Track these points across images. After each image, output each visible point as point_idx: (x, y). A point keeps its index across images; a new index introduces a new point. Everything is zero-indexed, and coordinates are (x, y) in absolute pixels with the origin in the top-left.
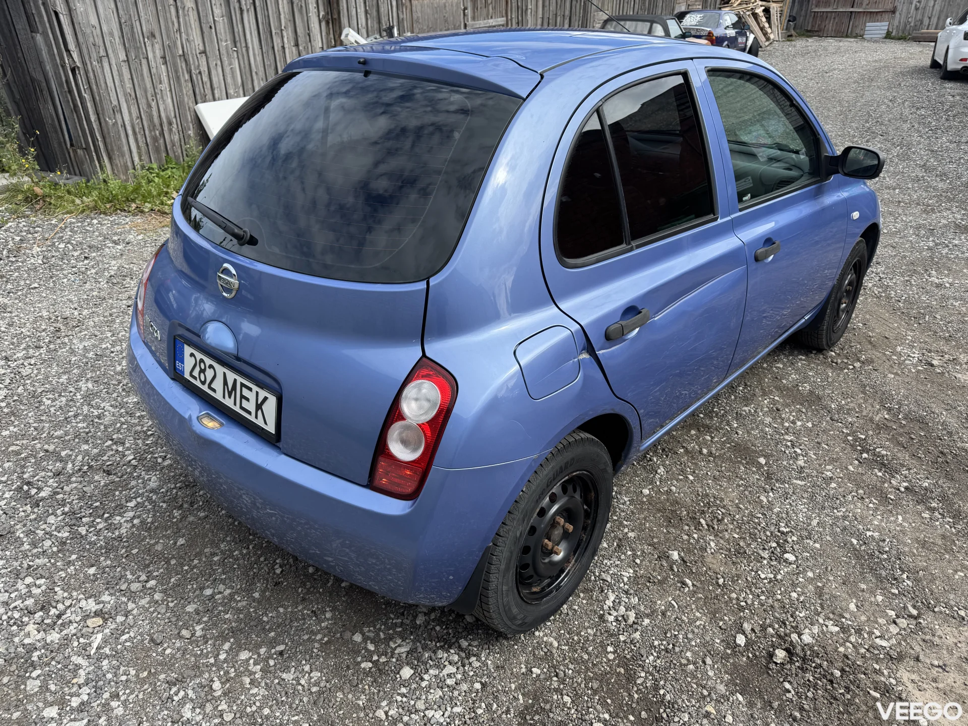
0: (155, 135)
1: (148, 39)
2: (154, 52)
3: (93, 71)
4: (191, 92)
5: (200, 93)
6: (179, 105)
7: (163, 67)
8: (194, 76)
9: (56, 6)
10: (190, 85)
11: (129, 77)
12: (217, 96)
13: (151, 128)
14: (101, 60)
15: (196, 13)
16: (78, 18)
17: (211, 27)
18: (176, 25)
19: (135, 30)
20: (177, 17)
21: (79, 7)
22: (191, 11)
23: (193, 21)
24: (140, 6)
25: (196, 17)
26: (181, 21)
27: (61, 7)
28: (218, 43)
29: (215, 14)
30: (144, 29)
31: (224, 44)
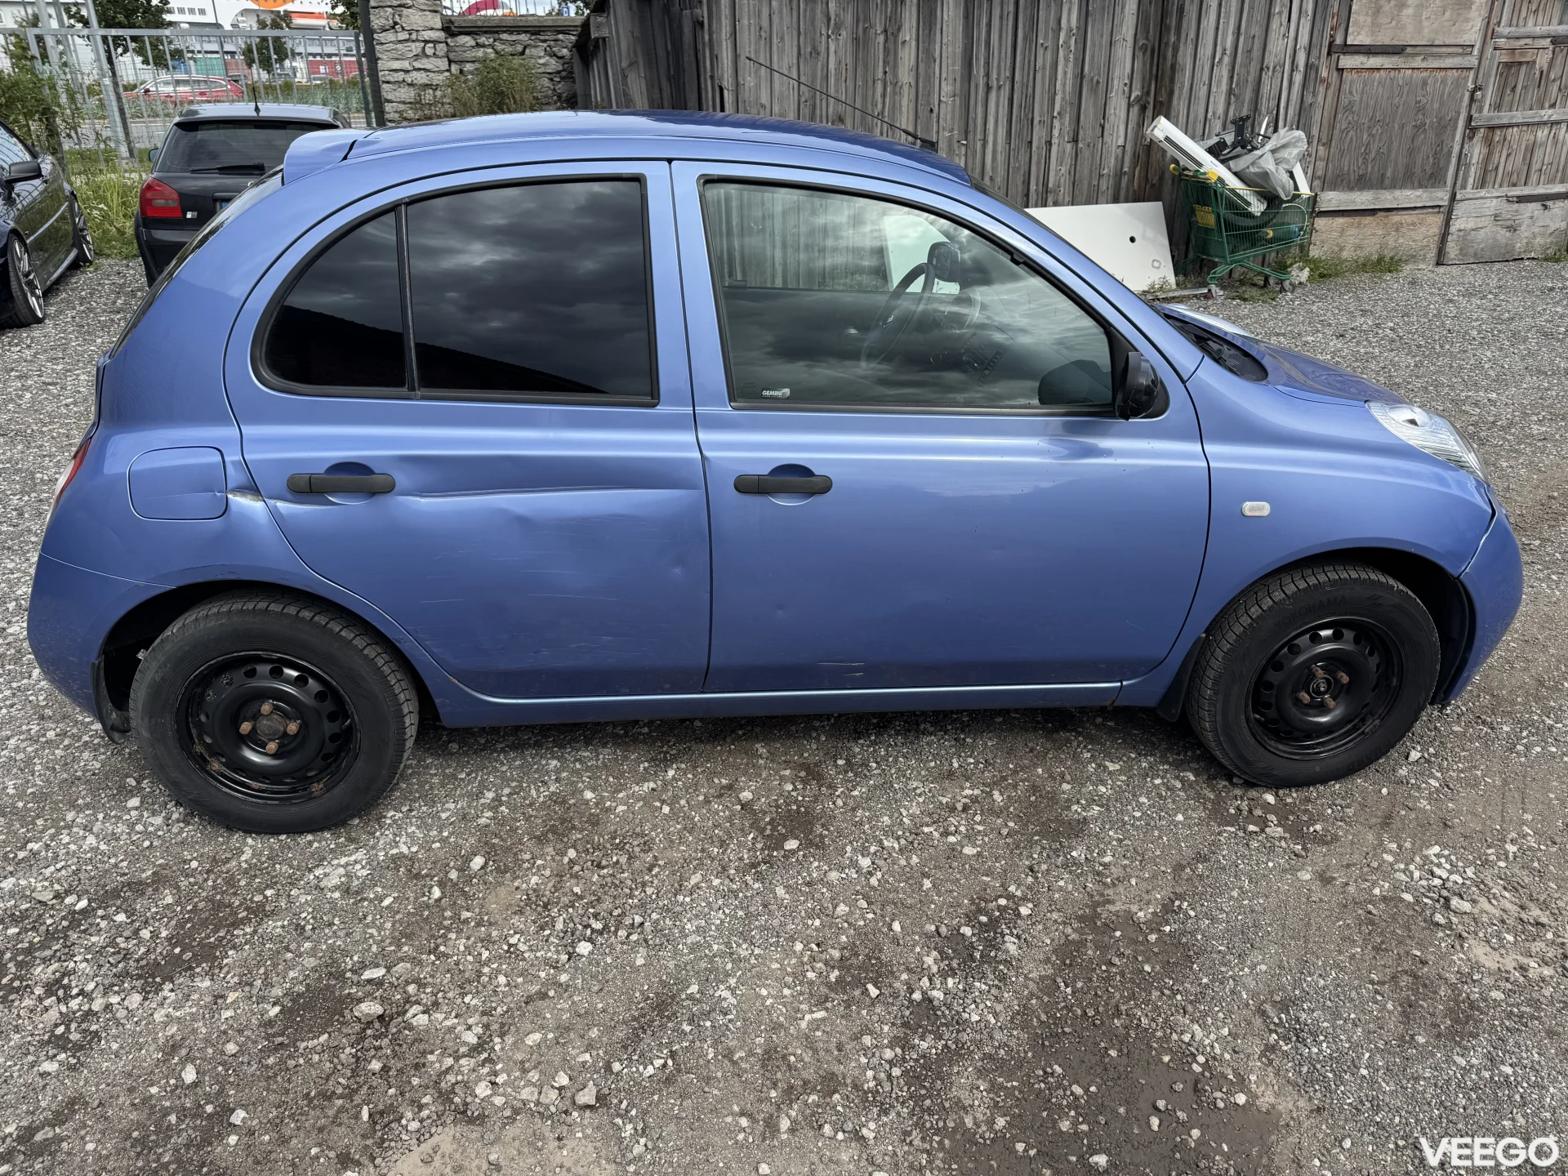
15: (913, 90)
16: (745, 95)
17: (931, 111)
18: (880, 106)
19: (818, 112)
20: (884, 96)
21: (749, 81)
22: (906, 88)
23: (906, 101)
24: (832, 80)
25: (913, 96)
26: (887, 100)
27: (727, 82)
28: (938, 133)
29: (943, 93)
30: (831, 110)
31: (947, 134)
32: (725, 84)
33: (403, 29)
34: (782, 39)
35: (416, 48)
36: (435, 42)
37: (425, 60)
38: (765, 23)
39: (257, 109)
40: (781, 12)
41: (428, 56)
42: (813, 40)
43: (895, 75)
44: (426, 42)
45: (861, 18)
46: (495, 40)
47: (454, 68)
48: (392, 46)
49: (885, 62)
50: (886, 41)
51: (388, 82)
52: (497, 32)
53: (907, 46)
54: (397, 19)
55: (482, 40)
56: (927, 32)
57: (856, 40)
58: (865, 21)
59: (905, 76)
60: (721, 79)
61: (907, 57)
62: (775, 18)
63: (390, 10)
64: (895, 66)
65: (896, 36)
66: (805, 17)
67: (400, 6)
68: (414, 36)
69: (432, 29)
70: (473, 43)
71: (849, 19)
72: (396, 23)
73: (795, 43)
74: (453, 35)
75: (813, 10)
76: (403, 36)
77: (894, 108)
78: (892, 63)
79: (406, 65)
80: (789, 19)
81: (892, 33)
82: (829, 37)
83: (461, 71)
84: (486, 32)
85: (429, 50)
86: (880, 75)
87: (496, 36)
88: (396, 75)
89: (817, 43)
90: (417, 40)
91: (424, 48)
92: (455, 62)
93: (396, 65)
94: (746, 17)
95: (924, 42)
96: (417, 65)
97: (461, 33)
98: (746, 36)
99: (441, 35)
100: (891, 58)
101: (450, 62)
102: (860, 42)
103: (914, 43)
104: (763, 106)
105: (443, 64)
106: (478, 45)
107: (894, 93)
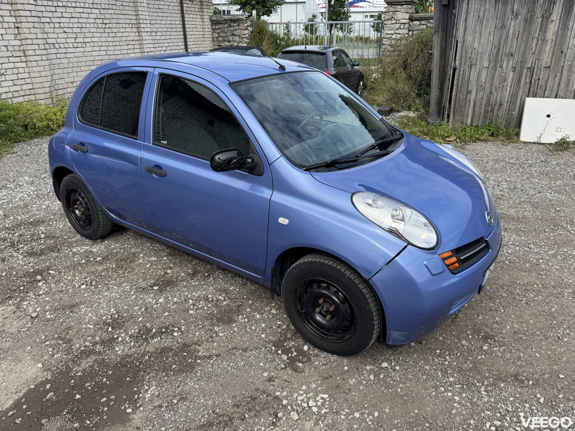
0: (488, 109)
1: (507, 56)
2: (508, 64)
3: (463, 71)
4: (527, 90)
5: (533, 92)
6: (514, 96)
7: (511, 73)
8: (533, 81)
9: (459, 38)
10: (528, 86)
11: (486, 76)
12: (546, 95)
13: (487, 105)
14: (471, 66)
15: (553, 43)
16: (467, 44)
17: (562, 52)
18: (534, 49)
19: (501, 51)
20: (536, 45)
21: (469, 39)
22: (549, 42)
23: (548, 48)
24: (510, 38)
25: (553, 45)
26: (538, 47)
27: (460, 39)
28: (564, 62)
29: (570, 44)
30: (507, 51)
31: (569, 63)
32: (459, 40)
33: (395, 19)
34: (488, 21)
35: (397, 26)
36: (404, 24)
37: (400, 30)
38: (481, 15)
39: (306, 48)
40: (489, 9)
41: (401, 29)
42: (503, 21)
43: (545, 36)
44: (402, 24)
45: (530, 11)
46: (427, 22)
47: (410, 33)
48: (389, 25)
49: (540, 30)
50: (542, 21)
51: (385, 38)
52: (429, 19)
53: (554, 22)
54: (393, 16)
55: (423, 22)
56: (566, 16)
57: (526, 20)
58: (532, 12)
59: (550, 35)
60: (458, 37)
61: (553, 28)
62: (486, 13)
63: (391, 13)
64: (545, 32)
65: (547, 18)
66: (501, 11)
67: (395, 11)
68: (398, 22)
69: (405, 19)
70: (419, 24)
71: (524, 11)
72: (392, 17)
73: (495, 22)
74: (412, 21)
75: (505, 9)
76: (395, 22)
77: (541, 50)
78: (543, 30)
79: (393, 32)
80: (493, 13)
81: (546, 17)
82: (512, 19)
83: (413, 34)
84: (425, 20)
85: (402, 27)
86: (537, 36)
87: (428, 21)
88: (388, 35)
89: (505, 23)
90: (399, 23)
91: (400, 26)
92: (411, 31)
93: (389, 32)
94: (472, 11)
95: (563, 20)
96: (396, 32)
97: (415, 20)
98: (471, 20)
99: (407, 21)
100: (543, 28)
101: (409, 31)
102: (528, 21)
103: (558, 21)
104: (475, 49)
105: (406, 31)
106: (420, 24)
107: (543, 44)
